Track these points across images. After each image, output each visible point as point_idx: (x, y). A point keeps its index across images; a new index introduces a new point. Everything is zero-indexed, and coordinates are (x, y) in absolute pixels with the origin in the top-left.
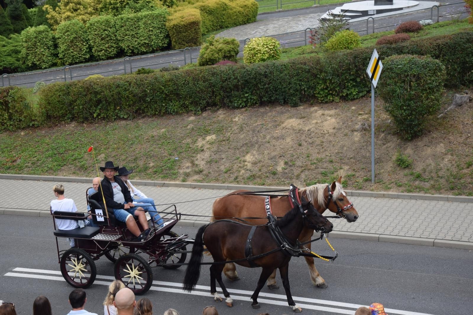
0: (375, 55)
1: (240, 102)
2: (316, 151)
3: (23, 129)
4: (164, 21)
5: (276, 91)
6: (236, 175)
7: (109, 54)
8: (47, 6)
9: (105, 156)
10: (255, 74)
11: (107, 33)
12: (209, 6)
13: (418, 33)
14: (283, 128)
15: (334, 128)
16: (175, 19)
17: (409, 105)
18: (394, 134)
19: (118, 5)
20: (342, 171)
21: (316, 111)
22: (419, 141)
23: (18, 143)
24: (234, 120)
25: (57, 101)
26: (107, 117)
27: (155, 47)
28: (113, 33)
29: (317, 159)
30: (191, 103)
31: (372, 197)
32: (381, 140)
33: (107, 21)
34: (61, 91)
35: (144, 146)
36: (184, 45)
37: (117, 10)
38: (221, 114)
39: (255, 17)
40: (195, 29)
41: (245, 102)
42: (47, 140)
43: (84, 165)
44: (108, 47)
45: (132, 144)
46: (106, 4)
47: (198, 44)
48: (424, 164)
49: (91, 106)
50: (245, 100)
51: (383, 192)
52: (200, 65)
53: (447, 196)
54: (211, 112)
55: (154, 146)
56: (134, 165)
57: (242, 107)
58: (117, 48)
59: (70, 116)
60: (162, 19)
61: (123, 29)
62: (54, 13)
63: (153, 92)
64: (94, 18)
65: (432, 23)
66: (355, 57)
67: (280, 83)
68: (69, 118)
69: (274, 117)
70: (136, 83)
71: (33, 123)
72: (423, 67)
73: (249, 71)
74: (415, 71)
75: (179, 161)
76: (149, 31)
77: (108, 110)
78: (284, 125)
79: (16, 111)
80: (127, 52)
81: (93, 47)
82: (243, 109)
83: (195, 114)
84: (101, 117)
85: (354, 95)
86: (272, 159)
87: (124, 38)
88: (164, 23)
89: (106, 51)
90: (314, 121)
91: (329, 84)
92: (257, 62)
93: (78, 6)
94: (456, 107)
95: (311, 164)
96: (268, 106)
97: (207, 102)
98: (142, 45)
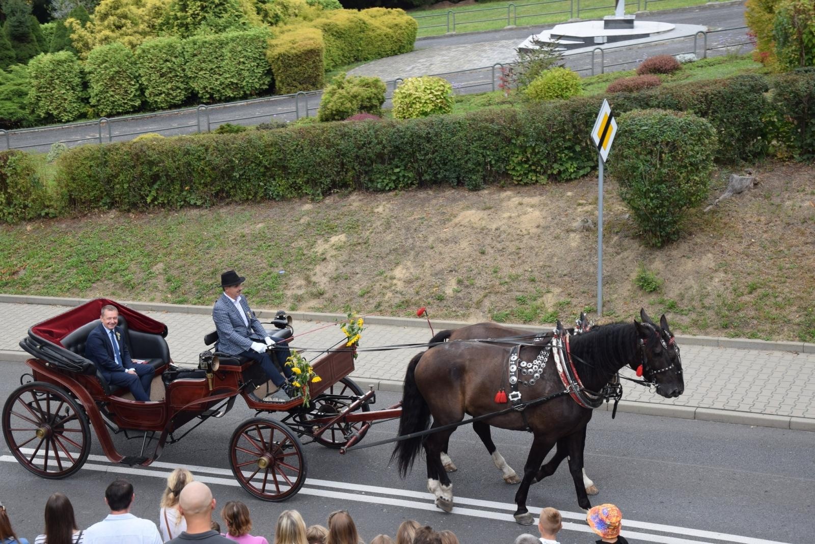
0: (606, 110)
1: (386, 181)
2: (509, 263)
3: (30, 220)
4: (264, 48)
5: (445, 164)
6: (378, 300)
7: (172, 99)
8: (72, 20)
9: (164, 267)
10: (412, 136)
11: (170, 65)
12: (336, 25)
13: (673, 74)
14: (456, 225)
15: (538, 227)
16: (281, 45)
17: (658, 191)
18: (634, 238)
19: (189, 20)
20: (550, 295)
21: (509, 198)
22: (675, 249)
23: (22, 243)
24: (376, 210)
25: (87, 176)
26: (168, 203)
27: (248, 90)
28: (180, 66)
29: (510, 277)
30: (307, 182)
32: (614, 246)
33: (170, 46)
34: (93, 159)
35: (230, 251)
36: (296, 87)
37: (186, 28)
38: (355, 201)
39: (411, 43)
40: (314, 62)
41: (394, 181)
42: (69, 239)
43: (129, 281)
44: (172, 89)
45: (209, 248)
46: (169, 19)
47: (319, 86)
48: (681, 286)
49: (142, 185)
50: (394, 178)
52: (322, 120)
53: (716, 338)
54: (339, 196)
55: (245, 252)
56: (211, 282)
57: (390, 190)
58: (186, 89)
59: (108, 201)
60: (260, 44)
61: (196, 59)
62: (82, 32)
63: (245, 163)
64: (149, 41)
65: (696, 59)
66: (573, 112)
67: (452, 151)
68: (105, 204)
69: (441, 206)
70: (216, 148)
71: (47, 210)
72: (682, 131)
73: (402, 132)
74: (669, 136)
75: (285, 276)
76: (239, 63)
77: (170, 192)
78: (456, 220)
79: (19, 191)
80: (202, 98)
81: (146, 89)
82: (391, 194)
83: (312, 200)
84: (159, 203)
85: (571, 173)
86: (437, 274)
87: (197, 73)
88: (264, 50)
89: (168, 94)
90: (506, 215)
91: (531, 154)
92: (415, 117)
93: (123, 21)
94: (733, 196)
95: (501, 284)
96: (431, 188)
97: (333, 182)
98: (228, 86)
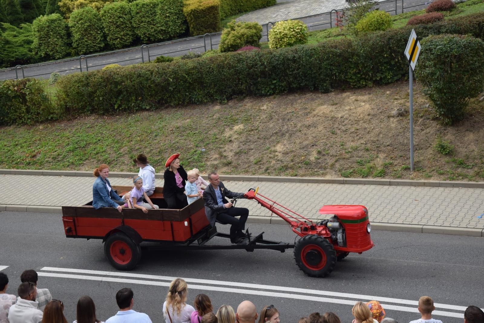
0: (413, 36)
1: (268, 89)
2: (351, 139)
3: (42, 122)
4: (181, 6)
5: (305, 77)
6: (266, 166)
7: (124, 42)
9: (128, 149)
10: (283, 59)
11: (122, 20)
14: (315, 116)
15: (369, 115)
16: (192, 4)
17: (450, 88)
18: (433, 119)
20: (378, 159)
21: (349, 97)
22: (461, 126)
23: (37, 137)
24: (262, 108)
25: (76, 93)
26: (128, 108)
27: (172, 34)
28: (129, 20)
29: (352, 148)
30: (216, 92)
31: (412, 186)
32: (420, 125)
33: (122, 7)
34: (80, 82)
35: (169, 138)
36: (203, 31)
38: (248, 103)
40: (214, 14)
41: (273, 89)
42: (67, 133)
43: (106, 159)
44: (124, 35)
45: (156, 136)
47: (217, 30)
48: (466, 150)
49: (111, 97)
50: (273, 87)
51: (423, 181)
52: (222, 52)
54: (237, 100)
55: (179, 138)
56: (158, 158)
57: (270, 95)
58: (133, 35)
59: (90, 109)
60: (179, 4)
61: (138, 15)
62: (66, 1)
63: (176, 81)
64: (108, 5)
66: (389, 39)
67: (310, 68)
68: (88, 110)
69: (304, 104)
70: (158, 72)
71: (52, 116)
72: (465, 47)
73: (277, 57)
74: (456, 51)
75: (205, 152)
76: (166, 17)
77: (129, 101)
78: (315, 113)
79: (34, 104)
80: (143, 40)
81: (107, 36)
82: (271, 97)
83: (221, 103)
84: (122, 109)
85: (389, 79)
86: (304, 148)
87: (139, 25)
88: (182, 8)
89: (121, 39)
90: (347, 108)
91: (362, 68)
92: (284, 47)
95: (346, 153)
96: (297, 93)
97: (233, 90)
98: (159, 32)
